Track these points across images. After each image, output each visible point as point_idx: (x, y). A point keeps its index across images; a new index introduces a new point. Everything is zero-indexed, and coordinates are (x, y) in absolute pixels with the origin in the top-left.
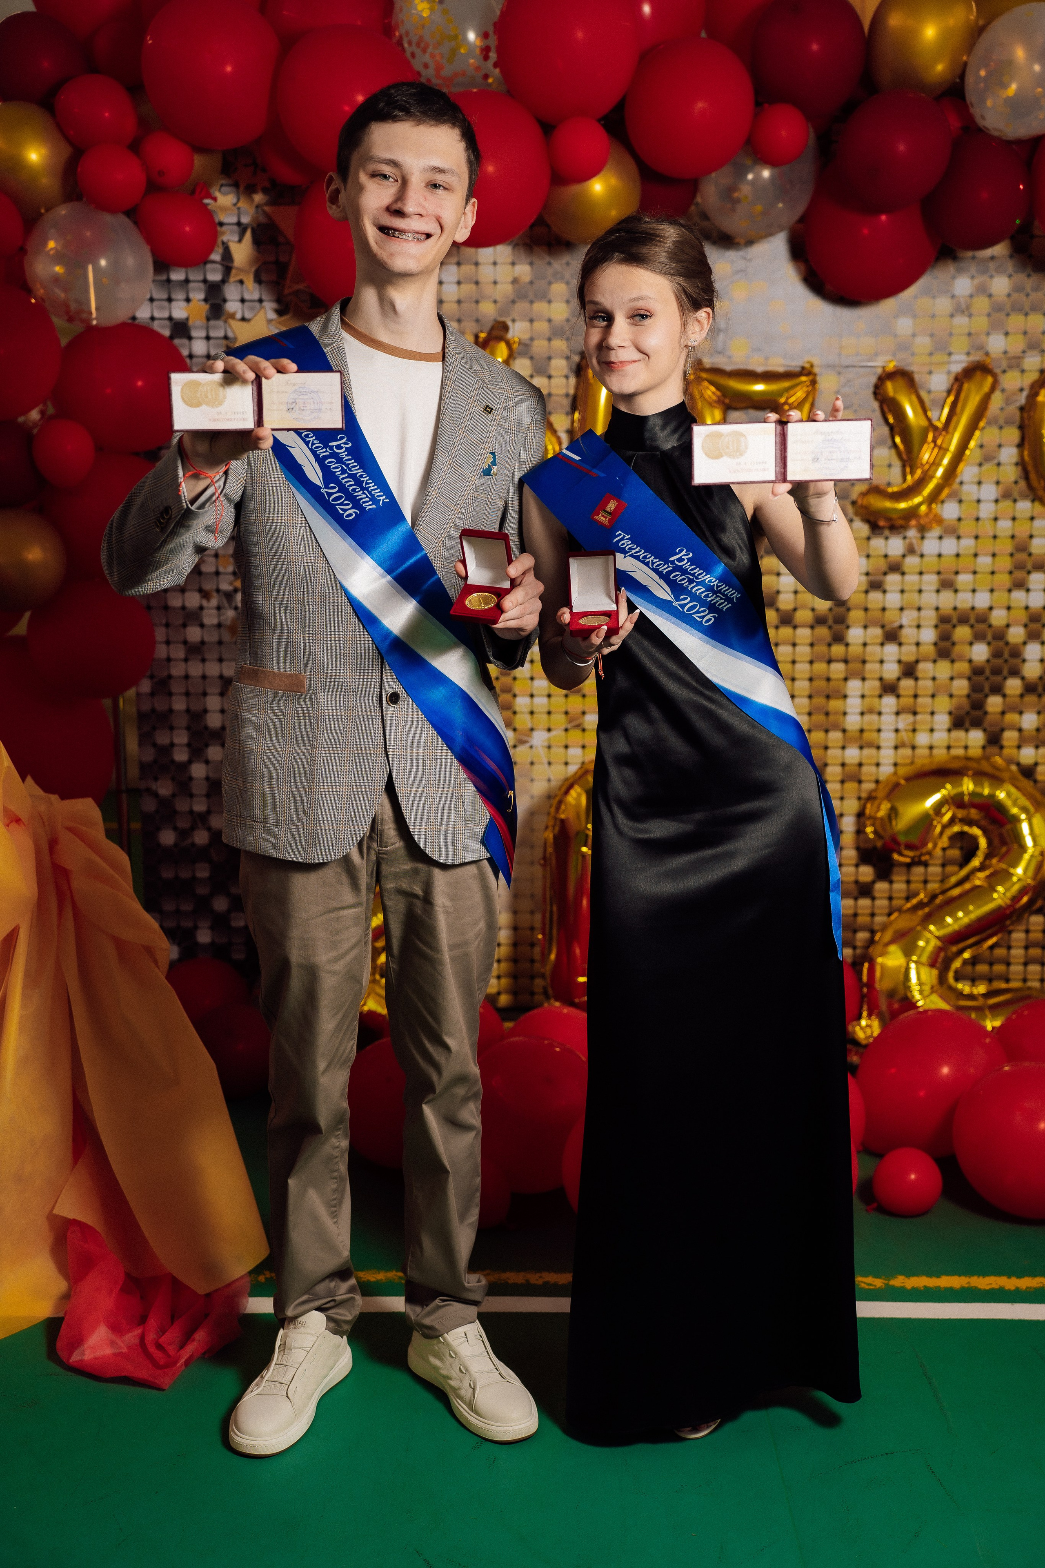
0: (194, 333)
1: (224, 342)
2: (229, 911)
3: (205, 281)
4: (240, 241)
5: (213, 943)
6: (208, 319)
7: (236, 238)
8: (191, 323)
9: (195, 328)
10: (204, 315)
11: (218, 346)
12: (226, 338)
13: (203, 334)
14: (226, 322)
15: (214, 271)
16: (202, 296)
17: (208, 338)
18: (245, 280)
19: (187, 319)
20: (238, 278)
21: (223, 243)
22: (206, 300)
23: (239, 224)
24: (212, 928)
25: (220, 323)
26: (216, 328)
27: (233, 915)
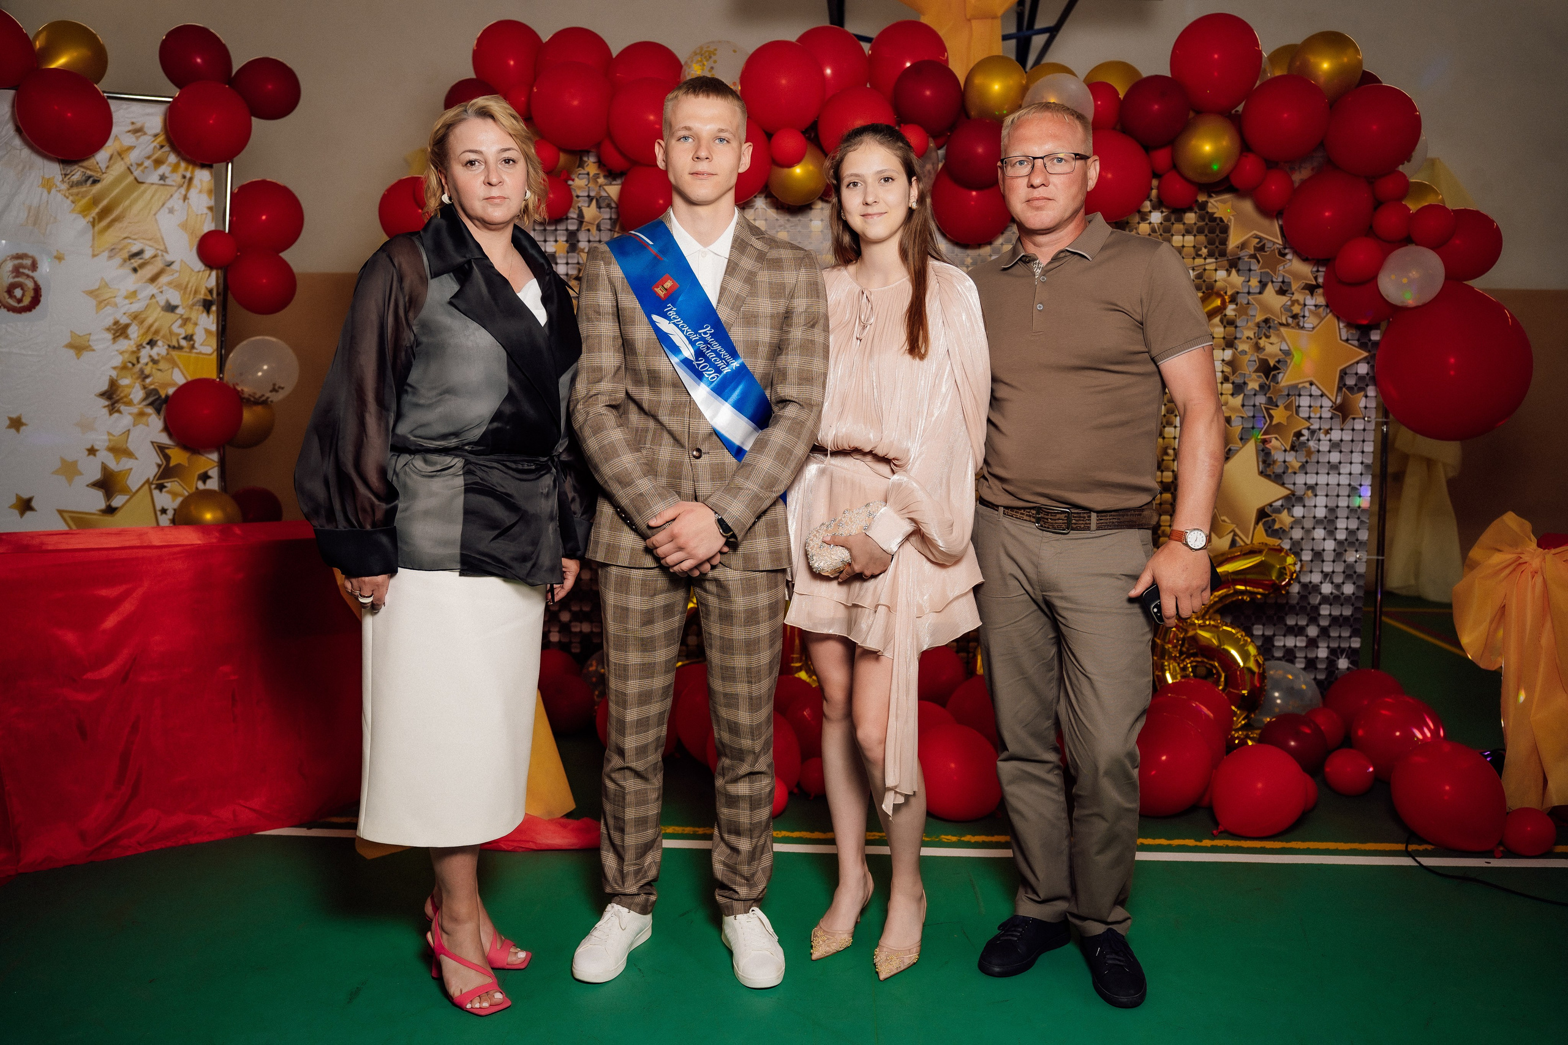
0: (559, 261)
1: (578, 266)
2: (570, 621)
3: (567, 230)
4: (589, 206)
5: (560, 642)
6: (568, 252)
7: (587, 205)
8: (557, 255)
9: (560, 257)
10: (565, 250)
11: (573, 268)
12: (578, 263)
13: (564, 261)
14: (578, 254)
15: (572, 224)
16: (564, 239)
17: (567, 264)
18: (591, 229)
19: (555, 252)
20: (587, 228)
21: (579, 207)
22: (567, 241)
23: (589, 196)
24: (559, 632)
25: (575, 254)
26: (573, 257)
27: (573, 624)
